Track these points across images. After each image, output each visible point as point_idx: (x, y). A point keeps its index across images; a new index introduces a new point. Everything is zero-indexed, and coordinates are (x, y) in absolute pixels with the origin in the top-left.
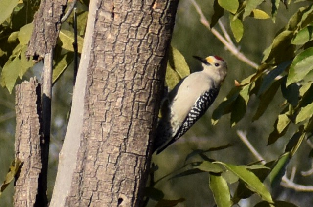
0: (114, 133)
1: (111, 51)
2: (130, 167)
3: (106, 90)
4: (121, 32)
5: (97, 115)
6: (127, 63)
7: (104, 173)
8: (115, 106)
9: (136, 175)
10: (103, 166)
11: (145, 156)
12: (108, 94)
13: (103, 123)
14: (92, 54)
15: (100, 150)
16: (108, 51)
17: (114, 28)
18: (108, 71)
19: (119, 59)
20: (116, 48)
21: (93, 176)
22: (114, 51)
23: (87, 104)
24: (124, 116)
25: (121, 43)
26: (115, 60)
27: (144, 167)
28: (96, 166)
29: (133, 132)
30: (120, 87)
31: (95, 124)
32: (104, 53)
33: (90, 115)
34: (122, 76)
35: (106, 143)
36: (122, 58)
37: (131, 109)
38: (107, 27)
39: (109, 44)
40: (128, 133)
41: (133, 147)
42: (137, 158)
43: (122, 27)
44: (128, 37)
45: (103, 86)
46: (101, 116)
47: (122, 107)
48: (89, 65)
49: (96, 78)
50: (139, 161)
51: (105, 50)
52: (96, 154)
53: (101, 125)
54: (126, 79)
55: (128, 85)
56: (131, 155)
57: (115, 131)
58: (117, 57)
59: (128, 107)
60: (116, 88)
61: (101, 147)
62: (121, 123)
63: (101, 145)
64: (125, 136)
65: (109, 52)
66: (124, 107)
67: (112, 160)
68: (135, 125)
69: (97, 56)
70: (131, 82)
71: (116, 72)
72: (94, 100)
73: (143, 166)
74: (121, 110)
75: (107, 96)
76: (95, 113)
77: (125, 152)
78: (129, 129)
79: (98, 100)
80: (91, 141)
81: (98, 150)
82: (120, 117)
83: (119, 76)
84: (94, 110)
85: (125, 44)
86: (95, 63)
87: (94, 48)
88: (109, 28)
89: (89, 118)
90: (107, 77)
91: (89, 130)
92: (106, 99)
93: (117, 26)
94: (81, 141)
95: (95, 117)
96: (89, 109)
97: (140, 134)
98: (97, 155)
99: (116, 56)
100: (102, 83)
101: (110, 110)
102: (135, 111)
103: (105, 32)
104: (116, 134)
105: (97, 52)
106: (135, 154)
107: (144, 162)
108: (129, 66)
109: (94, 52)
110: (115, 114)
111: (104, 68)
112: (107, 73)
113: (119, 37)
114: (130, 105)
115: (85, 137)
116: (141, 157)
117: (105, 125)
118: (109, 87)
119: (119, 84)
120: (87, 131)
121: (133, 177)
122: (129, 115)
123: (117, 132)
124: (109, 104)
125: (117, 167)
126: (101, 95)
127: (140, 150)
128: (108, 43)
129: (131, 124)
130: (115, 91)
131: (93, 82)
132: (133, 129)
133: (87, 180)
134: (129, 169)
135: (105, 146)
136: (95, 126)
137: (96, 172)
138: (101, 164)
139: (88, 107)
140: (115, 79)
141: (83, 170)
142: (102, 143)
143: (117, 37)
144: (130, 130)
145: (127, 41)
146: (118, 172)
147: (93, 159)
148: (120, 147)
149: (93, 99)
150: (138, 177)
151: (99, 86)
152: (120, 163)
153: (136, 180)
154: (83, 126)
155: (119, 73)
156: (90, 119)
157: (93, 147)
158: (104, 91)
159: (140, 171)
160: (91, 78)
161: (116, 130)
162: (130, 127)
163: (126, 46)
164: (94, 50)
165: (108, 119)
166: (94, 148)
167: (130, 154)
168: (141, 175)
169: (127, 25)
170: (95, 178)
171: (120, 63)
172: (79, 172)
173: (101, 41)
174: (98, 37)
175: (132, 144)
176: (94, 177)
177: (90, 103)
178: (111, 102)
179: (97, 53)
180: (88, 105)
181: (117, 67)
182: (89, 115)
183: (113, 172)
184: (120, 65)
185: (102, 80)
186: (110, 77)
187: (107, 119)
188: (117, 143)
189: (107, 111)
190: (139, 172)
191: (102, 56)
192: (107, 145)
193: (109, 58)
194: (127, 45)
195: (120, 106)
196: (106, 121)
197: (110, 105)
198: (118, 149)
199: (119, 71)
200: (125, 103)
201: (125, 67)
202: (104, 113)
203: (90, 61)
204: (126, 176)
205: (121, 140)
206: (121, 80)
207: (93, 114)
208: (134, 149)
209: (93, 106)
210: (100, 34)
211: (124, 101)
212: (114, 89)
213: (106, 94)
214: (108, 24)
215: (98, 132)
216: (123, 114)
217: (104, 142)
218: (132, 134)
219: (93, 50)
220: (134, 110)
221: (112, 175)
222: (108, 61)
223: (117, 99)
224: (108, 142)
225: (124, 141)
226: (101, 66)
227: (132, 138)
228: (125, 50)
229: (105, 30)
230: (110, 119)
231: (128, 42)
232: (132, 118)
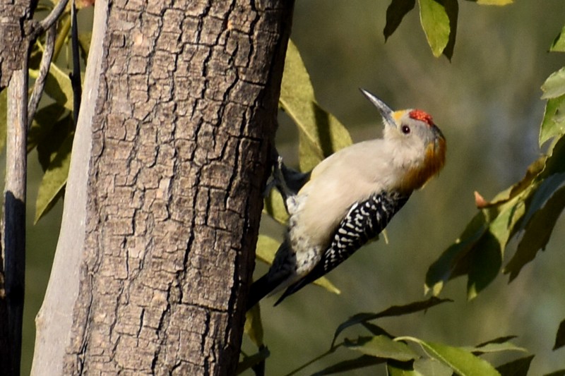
0: (154, 260)
1: (145, 74)
2: (193, 337)
3: (134, 163)
4: (164, 29)
5: (116, 220)
6: (179, 101)
7: (134, 350)
8: (155, 199)
9: (206, 354)
10: (129, 334)
11: (226, 311)
12: (139, 172)
13: (129, 239)
14: (102, 85)
15: (123, 299)
16: (136, 74)
17: (148, 21)
18: (137, 120)
19: (162, 91)
20: (155, 66)
21: (108, 359)
22: (150, 73)
23: (93, 197)
24: (175, 220)
25: (166, 54)
26: (153, 94)
27: (226, 338)
28: (115, 336)
29: (197, 257)
30: (165, 154)
31: (111, 240)
32: (128, 78)
33: (100, 222)
34: (170, 131)
35: (136, 283)
36: (168, 88)
37: (191, 202)
38: (134, 19)
39: (140, 58)
40: (186, 259)
41: (198, 292)
42: (209, 316)
43: (165, 18)
44: (180, 40)
45: (126, 154)
46: (123, 223)
47: (171, 199)
48: (96, 110)
49: (112, 138)
50: (212, 322)
51: (129, 72)
52: (114, 308)
53: (125, 241)
54: (178, 136)
55: (184, 149)
56: (194, 308)
57: (156, 255)
58: (157, 86)
59: (185, 201)
60: (157, 156)
61: (125, 292)
62: (169, 235)
63: (126, 287)
64: (180, 266)
65: (139, 77)
66: (175, 200)
67: (149, 320)
68: (201, 240)
69: (112, 87)
70: (191, 142)
71: (156, 121)
72: (108, 186)
73: (224, 333)
74: (168, 206)
75: (136, 176)
76: (110, 217)
77: (180, 303)
78: (188, 250)
79: (115, 186)
80: (102, 281)
81: (118, 299)
82: (166, 223)
83: (162, 130)
84: (108, 210)
85: (174, 56)
86: (109, 103)
87: (106, 70)
88: (138, 21)
89: (96, 230)
90: (135, 133)
91: (98, 255)
92: (135, 183)
93: (156, 15)
94: (82, 283)
95: (111, 225)
96: (96, 209)
97: (214, 262)
98: (116, 310)
99: (155, 84)
100: (126, 146)
101: (144, 208)
102: (201, 208)
103: (130, 31)
104: (159, 261)
105: (112, 78)
106: (202, 306)
107: (224, 325)
108: (185, 106)
109: (106, 79)
110: (155, 216)
111: (129, 113)
112: (136, 123)
113: (159, 40)
114: (190, 194)
115: (90, 272)
116: (217, 313)
117: (133, 242)
118: (139, 156)
119: (163, 148)
120: (94, 259)
121: (200, 359)
122: (187, 218)
123: (161, 258)
124: (142, 194)
125: (161, 336)
126: (122, 174)
127: (213, 298)
128: (136, 56)
129: (192, 238)
130: (154, 164)
131: (104, 148)
132: (197, 250)
133: (95, 368)
134: (189, 340)
135: (133, 290)
136: (110, 246)
137: (115, 349)
138: (125, 331)
139: (96, 204)
140: (154, 136)
141: (85, 346)
142: (127, 283)
143: (156, 41)
144: (190, 254)
145: (178, 50)
146: (164, 347)
147: (107, 321)
148: (169, 290)
149: (106, 185)
150: (211, 359)
151: (117, 153)
152: (168, 327)
153: (206, 365)
154: (85, 249)
155: (162, 123)
156: (100, 230)
157: (107, 293)
158: (129, 166)
159: (216, 347)
160: (102, 138)
161: (158, 252)
162: (190, 244)
163: (176, 62)
164: (107, 75)
165: (140, 229)
166: (109, 296)
167: (190, 307)
168: (217, 356)
169: (179, 12)
170: (112, 364)
171: (165, 100)
172: (78, 350)
173: (120, 54)
174: (113, 44)
175: (195, 284)
176: (111, 360)
177: (100, 195)
178: (144, 190)
179: (113, 81)
180: (96, 200)
181: (157, 110)
182: (96, 222)
183: (153, 348)
184: (165, 105)
185: (124, 140)
186: (141, 132)
187: (137, 228)
188: (162, 281)
189: (136, 210)
190: (213, 348)
191: (123, 87)
192: (139, 287)
193: (139, 89)
194: (180, 60)
195: (166, 199)
196: (136, 234)
197: (142, 198)
198: (163, 296)
199: (163, 118)
200: (177, 191)
201: (175, 108)
202: (132, 215)
203: (98, 101)
204: (184, 356)
205: (169, 275)
206: (166, 139)
207: (107, 219)
208: (200, 294)
209: (106, 202)
210: (118, 37)
211: (175, 185)
212: (152, 159)
213: (133, 173)
214: (135, 14)
215: (116, 260)
216: (173, 217)
217: (132, 281)
218: (194, 261)
219: (104, 74)
220: (198, 206)
221: (151, 354)
222: (137, 97)
223: (159, 182)
224: (139, 280)
225: (177, 277)
226: (122, 109)
227: (196, 271)
228: (175, 70)
229: (129, 26)
230: (144, 229)
231: (181, 52)
232: (193, 225)
